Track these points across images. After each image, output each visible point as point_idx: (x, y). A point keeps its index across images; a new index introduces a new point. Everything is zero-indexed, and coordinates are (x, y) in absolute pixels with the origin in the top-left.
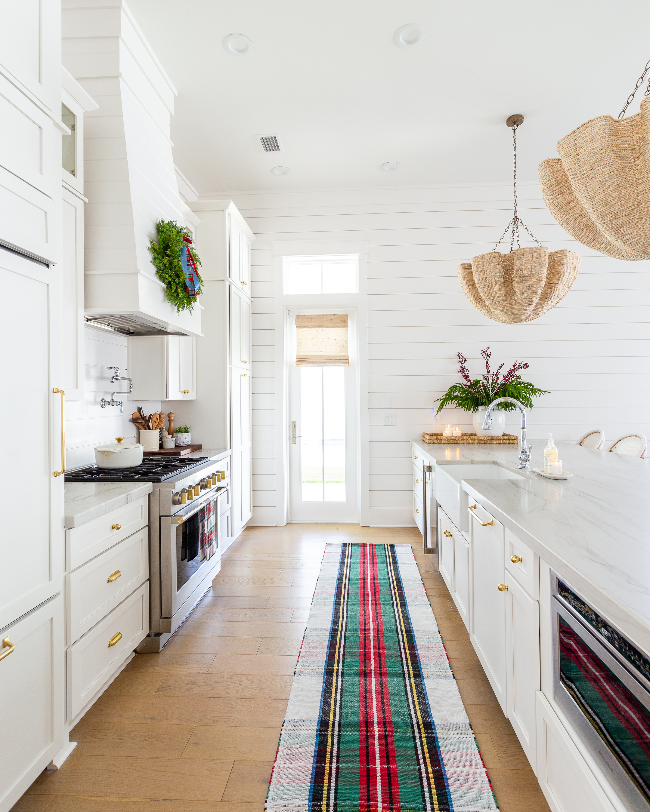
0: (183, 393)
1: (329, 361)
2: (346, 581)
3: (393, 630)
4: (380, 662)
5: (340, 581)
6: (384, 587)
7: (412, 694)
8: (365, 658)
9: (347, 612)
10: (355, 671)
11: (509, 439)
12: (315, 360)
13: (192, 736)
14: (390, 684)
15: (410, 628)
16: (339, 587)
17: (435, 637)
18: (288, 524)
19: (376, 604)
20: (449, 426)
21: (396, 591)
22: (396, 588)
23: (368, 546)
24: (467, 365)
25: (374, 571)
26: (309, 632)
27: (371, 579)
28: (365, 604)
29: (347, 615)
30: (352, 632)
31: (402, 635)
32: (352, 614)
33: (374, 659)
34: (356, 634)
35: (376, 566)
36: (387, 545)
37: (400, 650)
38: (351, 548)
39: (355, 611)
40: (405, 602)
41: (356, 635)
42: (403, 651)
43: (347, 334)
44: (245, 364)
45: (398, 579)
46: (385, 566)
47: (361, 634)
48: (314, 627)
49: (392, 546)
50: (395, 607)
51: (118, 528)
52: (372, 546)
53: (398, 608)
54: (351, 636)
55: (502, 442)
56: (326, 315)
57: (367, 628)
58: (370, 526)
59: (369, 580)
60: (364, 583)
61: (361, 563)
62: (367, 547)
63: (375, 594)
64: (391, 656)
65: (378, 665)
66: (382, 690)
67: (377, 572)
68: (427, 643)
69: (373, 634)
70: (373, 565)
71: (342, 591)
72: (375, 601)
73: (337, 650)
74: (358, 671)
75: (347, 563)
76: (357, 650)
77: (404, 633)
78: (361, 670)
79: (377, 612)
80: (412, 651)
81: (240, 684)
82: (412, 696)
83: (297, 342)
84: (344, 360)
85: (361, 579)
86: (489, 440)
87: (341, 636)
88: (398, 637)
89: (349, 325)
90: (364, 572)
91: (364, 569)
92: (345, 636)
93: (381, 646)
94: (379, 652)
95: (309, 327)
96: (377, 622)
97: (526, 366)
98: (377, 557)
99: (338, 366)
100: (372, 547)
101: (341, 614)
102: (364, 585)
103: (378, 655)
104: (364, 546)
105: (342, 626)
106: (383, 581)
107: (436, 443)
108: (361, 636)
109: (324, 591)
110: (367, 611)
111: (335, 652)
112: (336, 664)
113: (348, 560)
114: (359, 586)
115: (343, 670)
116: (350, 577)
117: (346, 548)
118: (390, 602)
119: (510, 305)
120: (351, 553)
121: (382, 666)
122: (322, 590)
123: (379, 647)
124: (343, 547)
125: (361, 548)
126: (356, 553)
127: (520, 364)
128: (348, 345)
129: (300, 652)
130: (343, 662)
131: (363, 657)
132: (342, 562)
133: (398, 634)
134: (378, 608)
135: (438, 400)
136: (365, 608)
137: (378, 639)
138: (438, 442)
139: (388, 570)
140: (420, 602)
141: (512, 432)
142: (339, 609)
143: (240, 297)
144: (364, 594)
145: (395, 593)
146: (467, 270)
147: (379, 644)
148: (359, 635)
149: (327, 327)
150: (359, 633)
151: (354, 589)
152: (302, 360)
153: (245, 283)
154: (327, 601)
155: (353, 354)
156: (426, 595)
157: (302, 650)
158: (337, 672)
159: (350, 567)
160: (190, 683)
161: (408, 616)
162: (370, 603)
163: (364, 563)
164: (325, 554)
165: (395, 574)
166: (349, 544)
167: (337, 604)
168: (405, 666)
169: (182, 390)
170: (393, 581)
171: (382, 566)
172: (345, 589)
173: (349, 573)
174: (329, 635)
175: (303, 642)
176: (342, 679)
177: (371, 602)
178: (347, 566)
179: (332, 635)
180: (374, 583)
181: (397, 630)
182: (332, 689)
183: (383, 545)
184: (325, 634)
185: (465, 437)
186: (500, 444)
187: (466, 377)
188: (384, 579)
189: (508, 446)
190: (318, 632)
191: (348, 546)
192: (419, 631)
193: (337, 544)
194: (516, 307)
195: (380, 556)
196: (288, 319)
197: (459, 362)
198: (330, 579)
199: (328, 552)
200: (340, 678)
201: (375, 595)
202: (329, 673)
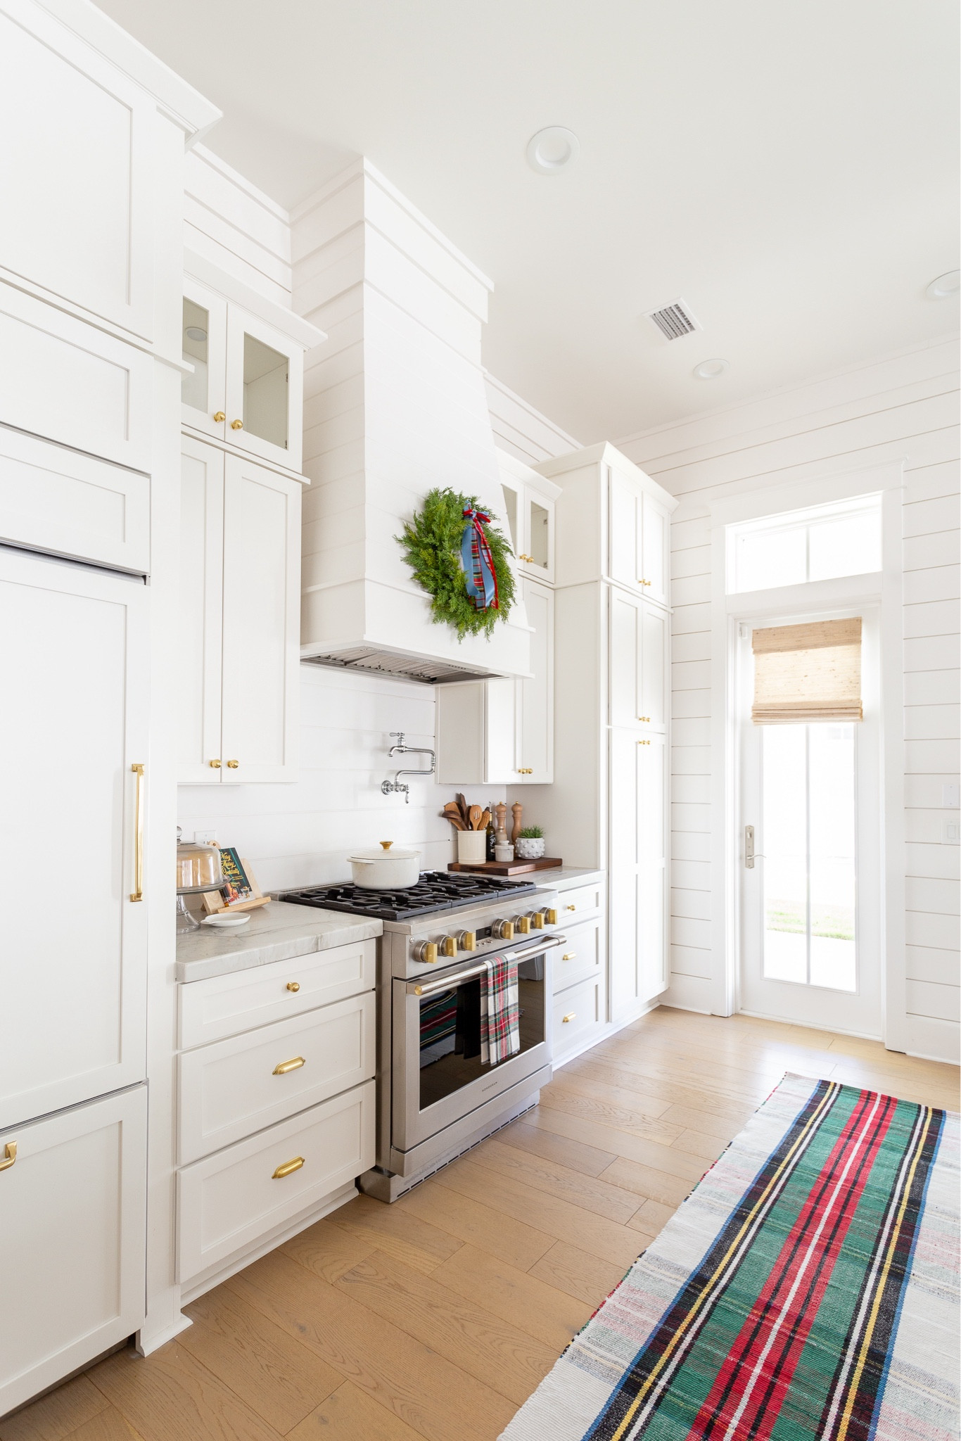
0: (521, 774)
1: (818, 712)
2: (786, 1168)
3: (837, 1336)
4: (761, 1414)
5: (774, 1164)
6: (868, 1212)
8: (732, 1382)
9: (750, 1246)
10: (689, 1407)
12: (790, 712)
13: (329, 1399)
15: (886, 1346)
16: (763, 1179)
17: (948, 1406)
18: (736, 1015)
19: (827, 1250)
21: (896, 1233)
22: (900, 1225)
23: (879, 1099)
25: (864, 1162)
26: (646, 1263)
27: (846, 1181)
28: (800, 1240)
29: (746, 1252)
30: (735, 1302)
31: (855, 1359)
32: (760, 1254)
33: (752, 1397)
34: (742, 1308)
35: (875, 1154)
36: (927, 1109)
37: (829, 1401)
38: (838, 1095)
39: (770, 1250)
40: (904, 1271)
41: (740, 1311)
42: (834, 1409)
43: (859, 656)
44: (646, 722)
45: (916, 1203)
46: (897, 1159)
47: (753, 1314)
48: (662, 1256)
49: (939, 1115)
50: (873, 1276)
51: (295, 990)
52: (889, 1101)
53: (877, 1281)
54: (727, 1311)
56: (813, 624)
57: (775, 1302)
58: (908, 1053)
59: (841, 1183)
60: (826, 1185)
61: (842, 1135)
62: (875, 1100)
63: (837, 1223)
64: (797, 1408)
65: (751, 1419)
67: (870, 1167)
68: (913, 1415)
69: (782, 1326)
70: (869, 1149)
71: (764, 1190)
72: (830, 1239)
73: (679, 1333)
74: (697, 1410)
75: (811, 1127)
76: (722, 1354)
77: (862, 1358)
78: (705, 1414)
79: (820, 1272)
80: (859, 1418)
81: (463, 1326)
83: (755, 680)
84: (852, 710)
85: (823, 1173)
87: (706, 1300)
88: (842, 1361)
89: (863, 638)
90: (837, 1162)
91: (843, 1152)
92: (714, 1304)
93: (785, 1367)
94: (772, 1382)
95: (779, 650)
96: (806, 1299)
98: (888, 1131)
100: (888, 1104)
101: (735, 1244)
102: (823, 1190)
103: (767, 1390)
104: (869, 1096)
105: (721, 1277)
106: (875, 1196)
108: (751, 1319)
109: (726, 1178)
110: (797, 1258)
111: (672, 1335)
112: (657, 1369)
113: (815, 1120)
114: (809, 1188)
115: (665, 1390)
116: (801, 1162)
117: (826, 1091)
118: (865, 1256)
120: (832, 1106)
121: (762, 1425)
122: (724, 1175)
123: (778, 1368)
124: (820, 1087)
125: (860, 1101)
126: (844, 1109)
128: (860, 679)
129: (604, 1303)
130: (677, 1369)
131: (727, 1377)
132: (801, 1122)
133: (844, 1354)
134: (828, 1260)
136: (795, 1250)
137: (789, 1345)
139: (899, 1170)
140: (946, 1284)
143: (636, 608)
144: (812, 1213)
145: (890, 1235)
147: (783, 1358)
148: (748, 1316)
149: (816, 646)
150: (750, 1309)
151: (793, 1194)
152: (764, 714)
153: (646, 582)
154: (722, 1202)
155: (870, 698)
157: (609, 1301)
158: (650, 1392)
159: (813, 1138)
160: (392, 1285)
161: (894, 1312)
162: (815, 1241)
163: (850, 1137)
164: (774, 1094)
165: (912, 1186)
166: (835, 1084)
167: (739, 1217)
169: (519, 767)
170: (899, 1204)
171: (889, 1156)
172: (773, 1188)
173: (804, 1152)
174: (682, 1288)
175: (622, 1281)
176: (650, 1414)
177: (819, 1239)
178: (808, 1133)
179: (687, 1290)
180: (850, 1193)
181: (847, 1341)
182: (616, 1430)
183: (916, 1104)
184: (674, 1282)
188: (879, 1191)
190: (663, 1271)
191: (831, 1088)
193: (808, 1079)
195: (898, 1129)
196: (739, 639)
198: (754, 1154)
199: (782, 1091)
200: (647, 1409)
201: (837, 1226)
202: (630, 1385)
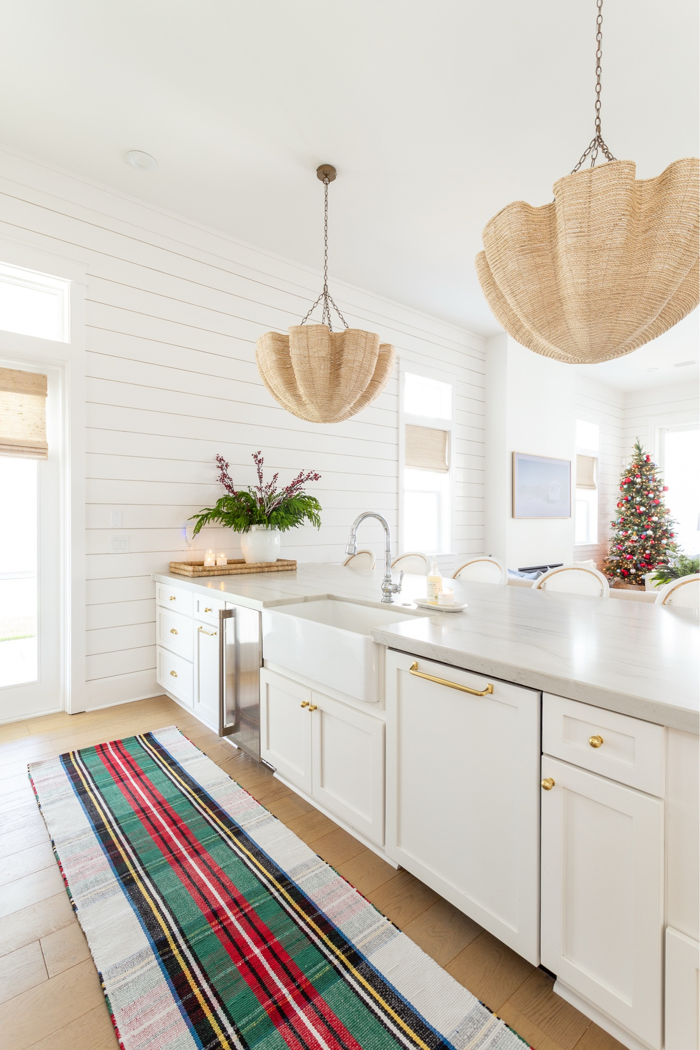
2: (112, 826)
3: (259, 890)
5: (101, 831)
6: (186, 814)
7: (376, 1002)
8: (256, 975)
9: (159, 893)
10: (260, 1019)
11: (287, 565)
14: (331, 1004)
15: (278, 871)
16: (108, 845)
17: (322, 869)
19: (197, 852)
20: (210, 552)
21: (211, 813)
22: (207, 808)
23: (109, 746)
24: (230, 472)
25: (148, 788)
26: (113, 980)
27: (154, 806)
28: (178, 860)
29: (162, 898)
30: (197, 932)
31: (278, 891)
32: (170, 891)
34: (205, 931)
35: (147, 779)
36: (140, 736)
37: (296, 923)
38: (82, 759)
39: (172, 882)
40: (238, 828)
41: (206, 934)
42: (302, 924)
43: (44, 407)
46: (160, 774)
47: (213, 927)
48: (116, 961)
49: (148, 736)
50: (230, 843)
52: (117, 744)
53: (235, 844)
54: (200, 942)
55: (280, 568)
57: (214, 907)
58: (87, 710)
59: (154, 809)
60: (148, 818)
61: (117, 782)
62: (108, 749)
64: (293, 944)
65: (286, 978)
66: (330, 1029)
67: (154, 789)
68: (321, 887)
69: (235, 915)
70: (141, 779)
72: (190, 845)
73: (196, 991)
74: (266, 1014)
76: (232, 968)
77: (279, 886)
78: (270, 1010)
79: (210, 866)
80: (312, 914)
82: (379, 1007)
84: (39, 450)
85: (136, 812)
86: (267, 567)
87: (182, 952)
88: (275, 899)
89: (48, 392)
90: (135, 800)
91: (130, 791)
92: (190, 948)
93: (263, 931)
94: (269, 948)
96: (223, 885)
97: (316, 477)
98: (136, 762)
99: (26, 458)
100: (117, 746)
101: (149, 901)
102: (151, 821)
103: (273, 954)
104: (101, 749)
105: (170, 928)
106: (178, 802)
107: (203, 575)
108: (217, 931)
109: (81, 868)
110: (191, 872)
111: (194, 997)
112: (217, 1029)
113: (88, 784)
114: (142, 827)
115: (237, 1031)
116: (117, 816)
117: (72, 761)
118: (215, 837)
119: (331, 398)
120: (87, 769)
121: (294, 973)
122: (77, 867)
123: (262, 937)
124: (64, 761)
125: (98, 754)
126: (96, 765)
127: (309, 474)
128: (45, 425)
130: (226, 1011)
131: (251, 976)
132: (81, 792)
133: (272, 894)
134: (203, 856)
135: (195, 516)
136: (184, 869)
137: (249, 920)
138: (205, 573)
139: (169, 779)
140: (256, 818)
141: (288, 556)
142: (140, 893)
144: (162, 839)
145: (210, 816)
146: (281, 343)
147: (256, 930)
148: (213, 931)
150: (209, 926)
151: (138, 839)
154: (103, 885)
155: (56, 441)
156: (255, 801)
159: (102, 796)
161: (260, 851)
162: (185, 853)
163: (122, 780)
164: (34, 786)
165: (186, 783)
166: (74, 753)
167: (127, 883)
168: (327, 952)
170: (192, 797)
171: (155, 775)
172: (122, 845)
173: (109, 808)
174: (159, 964)
177: (186, 850)
178: (95, 795)
179: (163, 961)
180: (165, 812)
181: (265, 887)
183: (133, 737)
184: (148, 967)
185: (233, 566)
186: (278, 571)
187: (229, 487)
188: (175, 798)
189: (287, 573)
190: (131, 970)
191: (72, 757)
192: (295, 870)
193: (48, 761)
194: (336, 401)
195: (140, 758)
197: (218, 467)
198: (79, 836)
199: (40, 781)
201: (183, 835)
